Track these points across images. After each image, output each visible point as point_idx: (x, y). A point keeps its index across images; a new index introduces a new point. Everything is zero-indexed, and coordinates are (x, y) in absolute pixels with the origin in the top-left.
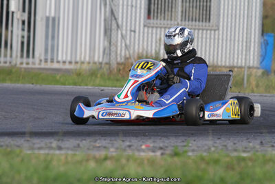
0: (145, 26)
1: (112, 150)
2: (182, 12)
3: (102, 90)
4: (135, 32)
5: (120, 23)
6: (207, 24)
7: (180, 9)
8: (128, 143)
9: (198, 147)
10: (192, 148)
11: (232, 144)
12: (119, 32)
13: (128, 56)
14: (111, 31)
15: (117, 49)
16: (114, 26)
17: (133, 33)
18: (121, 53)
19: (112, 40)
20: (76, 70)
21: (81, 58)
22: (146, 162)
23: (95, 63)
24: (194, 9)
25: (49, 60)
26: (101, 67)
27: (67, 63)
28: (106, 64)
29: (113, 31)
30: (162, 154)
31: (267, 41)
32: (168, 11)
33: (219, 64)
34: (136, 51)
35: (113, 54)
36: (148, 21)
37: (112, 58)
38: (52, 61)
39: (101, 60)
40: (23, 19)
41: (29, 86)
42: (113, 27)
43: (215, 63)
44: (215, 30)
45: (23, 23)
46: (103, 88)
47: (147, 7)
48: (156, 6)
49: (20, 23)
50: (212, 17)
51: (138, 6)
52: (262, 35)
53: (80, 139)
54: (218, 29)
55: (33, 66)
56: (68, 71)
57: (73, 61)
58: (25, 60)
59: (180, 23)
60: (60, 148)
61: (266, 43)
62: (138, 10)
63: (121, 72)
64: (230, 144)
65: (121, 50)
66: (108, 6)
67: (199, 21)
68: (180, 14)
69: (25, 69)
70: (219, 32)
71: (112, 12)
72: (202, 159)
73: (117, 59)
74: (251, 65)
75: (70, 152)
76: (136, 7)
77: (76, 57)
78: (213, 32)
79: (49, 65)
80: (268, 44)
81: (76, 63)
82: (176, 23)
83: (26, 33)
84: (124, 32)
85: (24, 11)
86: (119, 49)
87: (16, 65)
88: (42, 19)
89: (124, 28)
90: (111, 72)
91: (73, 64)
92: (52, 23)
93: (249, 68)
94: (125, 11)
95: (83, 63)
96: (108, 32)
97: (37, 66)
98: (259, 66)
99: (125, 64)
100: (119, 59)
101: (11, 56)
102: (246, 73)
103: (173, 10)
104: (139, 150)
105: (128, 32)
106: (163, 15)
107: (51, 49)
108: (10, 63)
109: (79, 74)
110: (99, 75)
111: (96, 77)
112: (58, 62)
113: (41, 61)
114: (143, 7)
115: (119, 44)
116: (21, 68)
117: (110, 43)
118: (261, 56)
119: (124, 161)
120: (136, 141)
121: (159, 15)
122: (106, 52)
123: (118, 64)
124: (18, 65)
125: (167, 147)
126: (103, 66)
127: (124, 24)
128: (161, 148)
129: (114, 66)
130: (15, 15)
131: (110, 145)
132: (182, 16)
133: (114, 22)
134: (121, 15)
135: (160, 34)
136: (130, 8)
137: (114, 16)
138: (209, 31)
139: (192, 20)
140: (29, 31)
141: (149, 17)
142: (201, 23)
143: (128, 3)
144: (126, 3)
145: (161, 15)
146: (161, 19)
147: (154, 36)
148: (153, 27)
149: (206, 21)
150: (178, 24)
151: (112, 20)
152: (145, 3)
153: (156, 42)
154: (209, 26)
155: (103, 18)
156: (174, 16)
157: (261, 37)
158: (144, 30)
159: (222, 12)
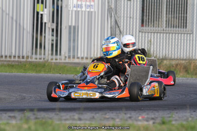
0: (140, 31)
2: (166, 21)
5: (122, 30)
6: (185, 29)
7: (165, 19)
10: (175, 118)
12: (121, 36)
14: (115, 35)
16: (118, 32)
21: (94, 55)
24: (175, 19)
25: (72, 57)
27: (84, 59)
29: (117, 35)
32: (156, 21)
33: (194, 58)
36: (142, 28)
38: (74, 58)
40: (53, 28)
41: (57, 75)
42: (117, 33)
43: (191, 58)
44: (190, 34)
45: (53, 30)
47: (141, 18)
48: (147, 17)
49: (51, 30)
50: (188, 25)
51: (135, 17)
53: (94, 113)
54: (193, 33)
55: (61, 61)
57: (89, 57)
58: (54, 57)
62: (135, 21)
66: (113, 18)
67: (178, 27)
68: (165, 23)
69: (54, 62)
70: (193, 36)
71: (116, 22)
76: (133, 18)
77: (91, 54)
78: (188, 35)
79: (72, 60)
81: (91, 58)
82: (162, 29)
83: (54, 38)
85: (53, 22)
87: (48, 60)
88: (66, 27)
89: (125, 33)
92: (74, 30)
94: (125, 21)
97: (63, 61)
101: (44, 54)
103: (160, 20)
107: (73, 48)
108: (44, 59)
112: (78, 58)
113: (66, 57)
114: (138, 18)
116: (52, 63)
120: (135, 114)
121: (150, 23)
124: (50, 61)
125: (157, 118)
127: (125, 30)
130: (47, 25)
132: (166, 24)
133: (117, 29)
134: (122, 24)
135: (151, 38)
136: (128, 18)
137: (118, 25)
138: (186, 35)
139: (174, 27)
140: (57, 36)
141: (142, 25)
142: (180, 29)
143: (127, 15)
144: (125, 15)
145: (151, 24)
146: (151, 27)
147: (146, 38)
148: (145, 32)
149: (183, 28)
150: (163, 30)
151: (116, 27)
152: (139, 15)
153: (148, 43)
154: (186, 31)
155: (110, 27)
156: (160, 24)
158: (139, 35)
159: (195, 21)
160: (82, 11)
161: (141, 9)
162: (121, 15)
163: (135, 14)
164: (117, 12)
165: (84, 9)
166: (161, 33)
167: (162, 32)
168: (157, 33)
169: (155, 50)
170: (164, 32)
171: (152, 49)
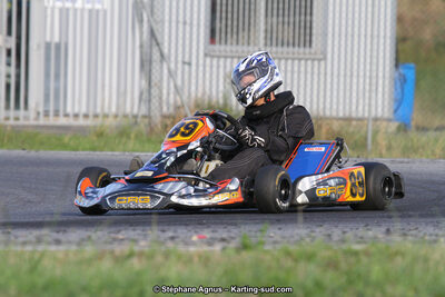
0: (206, 55)
1: (142, 243)
2: (266, 31)
4: (190, 64)
5: (166, 51)
6: (307, 50)
7: (263, 26)
8: (170, 234)
9: (284, 237)
10: (274, 239)
12: (165, 66)
13: (179, 103)
14: (151, 64)
15: (161, 92)
16: (156, 56)
17: (187, 67)
18: (167, 99)
19: (153, 77)
20: (95, 127)
21: (103, 108)
22: (196, 259)
23: (125, 116)
24: (286, 26)
25: (51, 113)
26: (136, 123)
27: (81, 118)
28: (144, 117)
29: (154, 64)
30: (224, 249)
31: (404, 76)
32: (243, 30)
33: (328, 113)
34: (193, 95)
35: (155, 101)
36: (211, 47)
37: (153, 108)
38: (57, 114)
39: (135, 111)
40: (9, 46)
41: (18, 153)
42: (154, 58)
43: (321, 113)
44: (319, 60)
45: (9, 52)
47: (208, 24)
48: (224, 22)
49: (4, 53)
50: (314, 38)
51: (195, 22)
52: (397, 66)
54: (325, 58)
55: (26, 123)
56: (82, 130)
57: (91, 114)
58: (12, 113)
60: (58, 242)
61: (403, 80)
62: (195, 29)
64: (337, 233)
65: (168, 94)
66: (145, 24)
67: (294, 45)
68: (262, 35)
69: (13, 127)
70: (326, 64)
71: (152, 33)
72: (288, 254)
73: (161, 108)
74: (379, 115)
75: (74, 248)
76: (191, 24)
77: (95, 106)
78: (316, 63)
79: (52, 121)
80: (405, 81)
81: (96, 116)
82: (256, 49)
83: (13, 70)
84: (172, 66)
85: (9, 33)
86: (165, 92)
88: (39, 46)
89: (173, 58)
90: (152, 130)
91: (91, 117)
92: (56, 53)
93: (376, 119)
94: (173, 32)
95: (106, 116)
96: (146, 65)
97: (32, 122)
98: (392, 116)
99: (174, 118)
100: (165, 109)
102: (370, 127)
103: (252, 29)
104: (187, 243)
105: (180, 65)
106: (235, 36)
107: (55, 94)
109: (100, 135)
110: (132, 136)
111: (129, 137)
112: (66, 115)
113: (38, 113)
114: (202, 23)
115: (165, 85)
116: (6, 126)
117: (150, 83)
118: (396, 100)
119: (159, 258)
120: (185, 231)
121: (229, 36)
122: (144, 97)
123: (164, 117)
124: (2, 121)
125: (233, 238)
126: (139, 120)
127: (173, 51)
128: (223, 240)
129: (157, 119)
131: (141, 237)
132: (266, 38)
133: (155, 50)
134: (166, 38)
136: (181, 26)
137: (156, 40)
138: (309, 62)
139: (282, 45)
140: (18, 66)
141: (212, 40)
142: (297, 48)
143: (177, 17)
144: (174, 18)
145: (232, 36)
146: (232, 44)
147: (221, 70)
148: (219, 57)
149: (305, 45)
151: (151, 45)
152: (205, 17)
153: (225, 80)
154: (310, 53)
155: (138, 44)
156: (252, 38)
157: (394, 69)
158: (205, 61)
159: (330, 29)
160: (75, 10)
161: (210, 3)
162: (164, 17)
163: (195, 16)
164: (155, 10)
165: (79, 5)
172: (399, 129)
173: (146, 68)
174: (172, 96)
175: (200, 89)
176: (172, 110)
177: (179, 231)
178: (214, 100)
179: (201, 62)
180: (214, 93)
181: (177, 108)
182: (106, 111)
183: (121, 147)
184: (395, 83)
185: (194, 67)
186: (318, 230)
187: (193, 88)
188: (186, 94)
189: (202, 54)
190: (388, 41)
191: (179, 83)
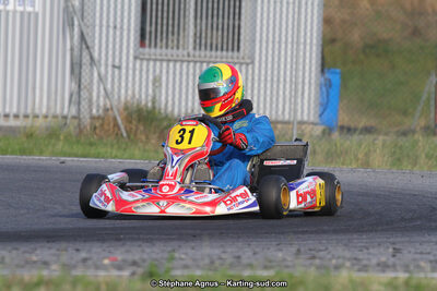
0: (136, 58)
1: (54, 267)
2: (195, 34)
3: (63, 163)
4: (119, 68)
5: (96, 55)
6: (236, 53)
7: (192, 34)
8: (83, 255)
9: (194, 260)
10: (184, 262)
11: (250, 254)
12: (94, 69)
13: (108, 106)
14: (81, 67)
15: (91, 94)
16: (86, 59)
17: (117, 71)
18: (97, 101)
19: (83, 80)
20: (25, 127)
21: (33, 109)
23: (55, 117)
26: (65, 124)
27: (11, 118)
28: (74, 117)
29: (84, 67)
30: (133, 274)
31: (330, 81)
32: (173, 34)
34: (123, 98)
35: (84, 104)
36: (141, 50)
37: (82, 110)
39: (65, 112)
42: (84, 61)
44: (247, 64)
46: (63, 159)
48: (154, 26)
50: (242, 43)
51: (125, 27)
52: (323, 71)
53: (9, 248)
54: (253, 63)
56: (12, 130)
57: (21, 114)
59: (192, 52)
61: (329, 84)
62: (125, 33)
63: (97, 131)
65: (98, 97)
66: (76, 29)
67: (222, 50)
68: (191, 40)
70: (253, 68)
71: (82, 37)
73: (91, 110)
76: (122, 28)
77: (26, 107)
78: (244, 67)
80: (330, 86)
81: (26, 116)
82: (185, 53)
84: (103, 70)
86: (95, 94)
89: (103, 62)
90: (81, 131)
91: (21, 118)
93: (301, 123)
94: (103, 35)
95: (36, 116)
96: (76, 69)
99: (103, 119)
100: (94, 111)
102: (295, 131)
104: (97, 267)
105: (110, 68)
106: (164, 41)
109: (30, 136)
110: (62, 137)
111: (58, 139)
114: (133, 25)
115: (95, 87)
117: (79, 86)
118: (321, 104)
119: (67, 287)
120: (99, 250)
121: (159, 40)
122: (74, 99)
123: (93, 118)
125: (144, 261)
126: (68, 121)
127: (103, 55)
128: (134, 263)
129: (87, 121)
131: (54, 258)
132: (195, 41)
133: (85, 53)
134: (97, 41)
135: (161, 72)
136: (111, 29)
137: (86, 43)
139: (211, 49)
141: (142, 44)
142: (224, 53)
143: (108, 22)
144: (104, 23)
145: (161, 40)
146: (161, 47)
148: (148, 60)
149: (233, 50)
150: (189, 55)
151: (81, 48)
152: (135, 21)
154: (238, 58)
155: (68, 47)
156: (181, 43)
157: (319, 75)
158: (134, 65)
159: (258, 35)
160: (7, 12)
161: (139, 9)
162: (94, 21)
163: (126, 21)
164: (85, 14)
166: (182, 61)
167: (186, 58)
168: (175, 61)
169: (170, 98)
170: (190, 59)
171: (163, 98)
172: (324, 132)
173: (77, 71)
174: (102, 99)
175: (130, 92)
176: (101, 111)
177: (94, 250)
178: (143, 103)
179: (131, 65)
180: (143, 97)
181: (106, 110)
182: (37, 111)
183: (50, 148)
184: (321, 88)
185: (124, 71)
186: (229, 250)
187: (123, 91)
188: (116, 97)
189: (131, 58)
190: (314, 48)
191: (109, 86)
